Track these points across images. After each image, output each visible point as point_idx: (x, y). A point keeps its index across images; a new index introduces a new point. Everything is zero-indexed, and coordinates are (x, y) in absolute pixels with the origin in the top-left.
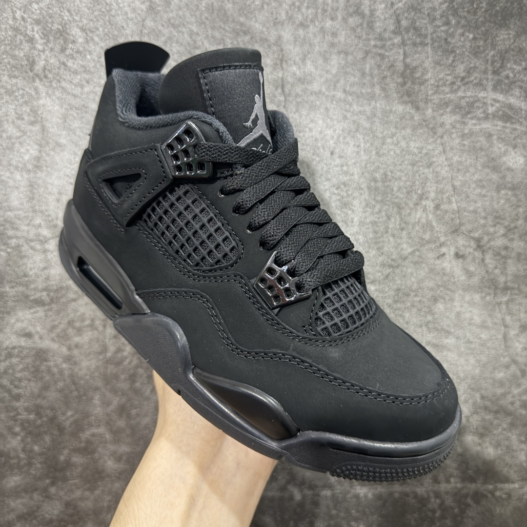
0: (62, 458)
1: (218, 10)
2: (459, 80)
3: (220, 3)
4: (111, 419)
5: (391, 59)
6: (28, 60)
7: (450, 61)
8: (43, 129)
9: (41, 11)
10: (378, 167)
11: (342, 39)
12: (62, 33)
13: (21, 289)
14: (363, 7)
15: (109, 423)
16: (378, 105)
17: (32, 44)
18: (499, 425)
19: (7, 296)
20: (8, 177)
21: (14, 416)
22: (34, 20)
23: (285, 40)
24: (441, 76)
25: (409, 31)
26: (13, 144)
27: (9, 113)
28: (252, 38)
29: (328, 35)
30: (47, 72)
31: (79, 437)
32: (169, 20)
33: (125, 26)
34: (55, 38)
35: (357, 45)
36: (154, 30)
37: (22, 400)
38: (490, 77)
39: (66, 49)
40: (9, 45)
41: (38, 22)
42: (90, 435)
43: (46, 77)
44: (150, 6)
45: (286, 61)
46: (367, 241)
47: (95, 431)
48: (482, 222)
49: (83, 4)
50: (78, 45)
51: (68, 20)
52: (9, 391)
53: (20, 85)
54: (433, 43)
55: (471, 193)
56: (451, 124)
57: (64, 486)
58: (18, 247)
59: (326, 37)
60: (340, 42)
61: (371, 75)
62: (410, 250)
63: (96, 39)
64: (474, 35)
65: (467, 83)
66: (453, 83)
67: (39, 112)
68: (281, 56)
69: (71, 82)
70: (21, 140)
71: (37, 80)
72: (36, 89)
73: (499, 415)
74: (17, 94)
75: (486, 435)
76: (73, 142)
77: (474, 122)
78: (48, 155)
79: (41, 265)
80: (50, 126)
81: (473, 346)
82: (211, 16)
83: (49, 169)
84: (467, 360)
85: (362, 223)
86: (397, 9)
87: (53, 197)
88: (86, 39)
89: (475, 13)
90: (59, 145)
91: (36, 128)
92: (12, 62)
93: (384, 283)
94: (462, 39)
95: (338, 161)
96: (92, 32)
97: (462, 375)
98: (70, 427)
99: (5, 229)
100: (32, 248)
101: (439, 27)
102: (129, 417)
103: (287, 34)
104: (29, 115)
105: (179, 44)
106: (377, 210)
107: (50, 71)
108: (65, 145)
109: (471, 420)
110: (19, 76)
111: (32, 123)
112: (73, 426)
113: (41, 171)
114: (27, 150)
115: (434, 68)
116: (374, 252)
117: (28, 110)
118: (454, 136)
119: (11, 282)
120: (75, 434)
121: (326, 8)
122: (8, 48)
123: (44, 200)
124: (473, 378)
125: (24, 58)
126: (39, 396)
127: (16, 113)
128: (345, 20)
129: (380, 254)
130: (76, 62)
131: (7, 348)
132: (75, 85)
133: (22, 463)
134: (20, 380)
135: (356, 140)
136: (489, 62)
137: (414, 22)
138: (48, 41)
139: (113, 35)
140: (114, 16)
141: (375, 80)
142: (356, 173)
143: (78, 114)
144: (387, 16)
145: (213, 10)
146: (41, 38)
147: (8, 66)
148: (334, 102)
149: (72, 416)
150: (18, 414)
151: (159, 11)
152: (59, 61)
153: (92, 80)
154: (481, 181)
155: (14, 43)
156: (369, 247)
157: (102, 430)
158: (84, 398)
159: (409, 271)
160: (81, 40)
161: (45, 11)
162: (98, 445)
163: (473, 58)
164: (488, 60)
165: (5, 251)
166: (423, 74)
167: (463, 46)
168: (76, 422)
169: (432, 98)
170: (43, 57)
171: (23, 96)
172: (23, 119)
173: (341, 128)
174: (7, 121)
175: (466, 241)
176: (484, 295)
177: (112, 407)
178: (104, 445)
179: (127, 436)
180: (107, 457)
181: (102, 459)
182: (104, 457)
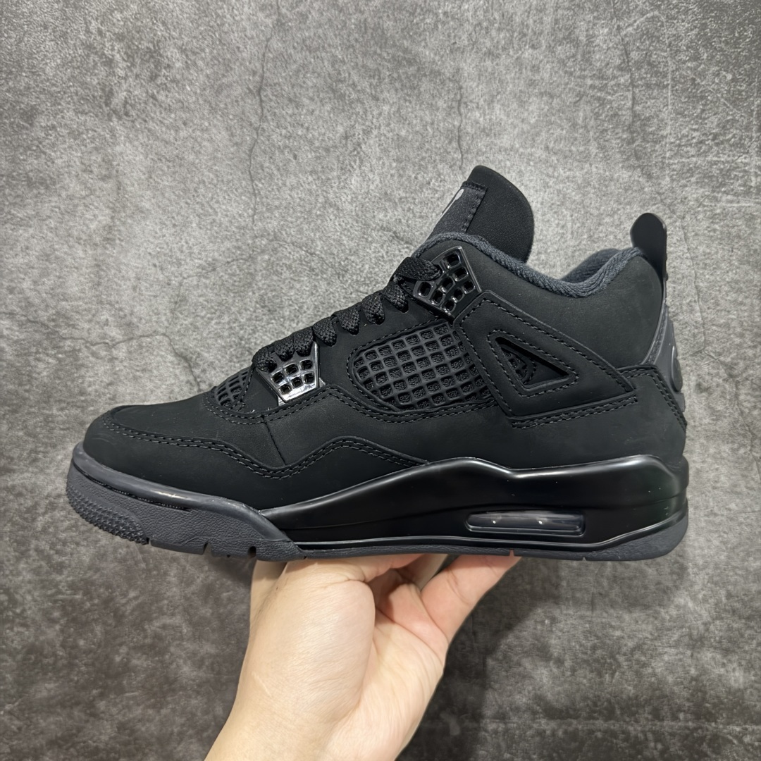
0: (118, 659)
1: (373, 29)
2: (710, 137)
3: (376, 19)
4: (191, 606)
5: (615, 105)
6: (103, 90)
7: (699, 111)
8: (119, 186)
9: (125, 22)
11: (546, 76)
12: (154, 56)
13: (74, 411)
14: (577, 31)
15: (188, 611)
16: (594, 170)
17: (111, 67)
18: (753, 639)
19: (52, 422)
20: (66, 253)
21: (52, 595)
22: (115, 34)
23: (466, 75)
24: (684, 132)
25: (642, 67)
26: (76, 206)
27: (72, 163)
28: (419, 69)
29: (526, 68)
30: (129, 107)
31: (144, 630)
32: (304, 41)
33: (242, 47)
34: (142, 59)
35: (567, 84)
36: (282, 54)
37: (65, 572)
38: (754, 135)
39: (157, 76)
40: (78, 67)
41: (120, 38)
42: (159, 627)
43: (127, 114)
44: (278, 20)
45: (465, 103)
47: (167, 620)
48: (737, 340)
49: (185, 15)
50: (174, 71)
51: (162, 35)
52: (48, 558)
53: (89, 124)
54: (676, 85)
55: (722, 298)
56: (697, 200)
57: (117, 700)
58: (74, 352)
59: (524, 70)
60: (543, 79)
61: (585, 127)
63: (200, 63)
64: (734, 75)
65: (722, 142)
66: (701, 142)
67: (115, 163)
68: (459, 97)
69: (161, 122)
70: (88, 201)
71: (115, 119)
72: (112, 131)
73: (752, 624)
74: (85, 136)
75: (734, 651)
76: (159, 207)
77: (730, 197)
78: (124, 223)
79: (105, 380)
80: (129, 183)
81: (717, 520)
82: (362, 36)
83: (123, 243)
84: (709, 541)
86: (626, 35)
87: (128, 283)
88: (186, 62)
89: (736, 45)
90: (140, 210)
91: (109, 185)
92: (81, 91)
94: (717, 81)
96: (194, 53)
97: (701, 562)
98: (131, 614)
99: (56, 326)
100: (94, 354)
101: (684, 62)
102: (218, 601)
103: (468, 66)
104: (100, 166)
105: (316, 75)
107: (133, 106)
108: (148, 210)
109: (712, 628)
110: (90, 111)
111: (104, 178)
112: (136, 613)
113: (113, 246)
114: (94, 216)
115: (676, 120)
117: (99, 160)
118: (701, 216)
119: (60, 401)
120: (138, 625)
121: (525, 30)
122: (77, 72)
123: (114, 287)
124: (717, 567)
125: (98, 86)
126: (90, 568)
127: (82, 163)
128: (551, 49)
130: (170, 95)
131: (48, 496)
132: (168, 127)
133: (60, 664)
134: (64, 543)
135: (560, 217)
136: (755, 113)
137: (648, 54)
138: (133, 65)
139: (224, 59)
140: (226, 33)
141: (591, 133)
142: (559, 264)
143: (168, 167)
144: (611, 45)
145: (366, 29)
146: (124, 60)
147: (75, 97)
148: (532, 163)
149: (136, 598)
150: (59, 592)
151: (291, 28)
152: (147, 92)
153: (192, 121)
154: (737, 282)
155: (85, 66)
157: (177, 620)
158: (155, 573)
160: (178, 65)
161: (131, 23)
162: (169, 642)
163: (731, 107)
164: (753, 111)
165: (54, 356)
166: (659, 129)
167: (718, 91)
168: (140, 606)
169: (672, 161)
170: (125, 86)
171: (93, 139)
172: (91, 172)
173: (540, 199)
174: (69, 173)
175: (713, 368)
176: (736, 446)
177: (193, 588)
178: (178, 642)
179: (213, 631)
180: (182, 661)
181: (175, 664)
182: (178, 660)
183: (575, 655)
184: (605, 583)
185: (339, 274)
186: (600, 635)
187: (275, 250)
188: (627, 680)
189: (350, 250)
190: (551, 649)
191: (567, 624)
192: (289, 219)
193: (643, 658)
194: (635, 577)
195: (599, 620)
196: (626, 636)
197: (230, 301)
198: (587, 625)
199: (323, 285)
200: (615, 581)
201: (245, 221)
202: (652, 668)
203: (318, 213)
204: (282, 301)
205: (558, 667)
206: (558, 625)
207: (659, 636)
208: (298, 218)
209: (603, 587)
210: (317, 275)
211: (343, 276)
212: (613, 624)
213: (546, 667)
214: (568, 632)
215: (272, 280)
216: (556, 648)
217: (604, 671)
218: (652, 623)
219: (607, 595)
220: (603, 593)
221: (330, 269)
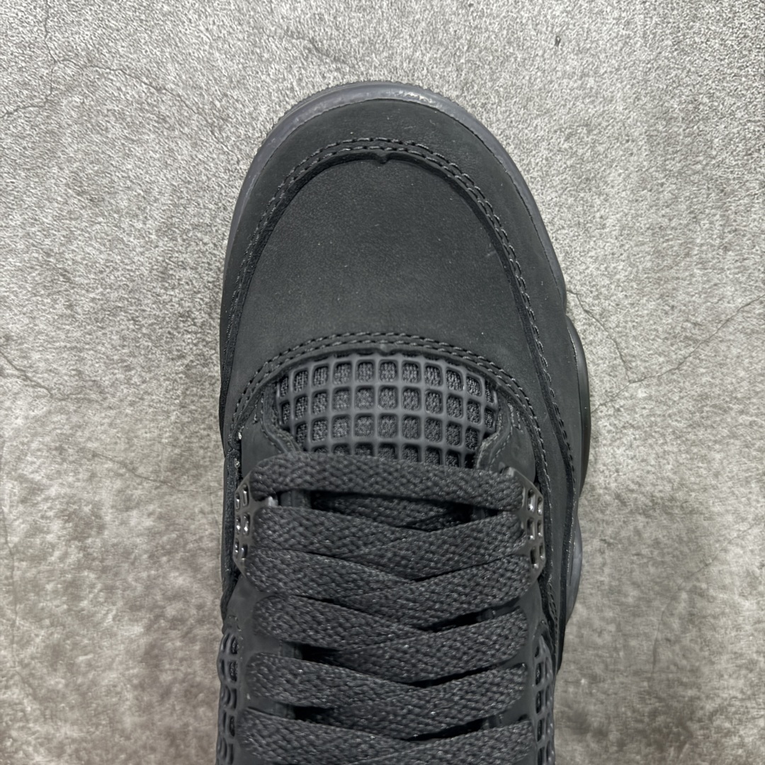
4: (32, 675)
10: (679, 82)
15: (28, 682)
46: (636, 279)
62: (740, 301)
85: (626, 231)
93: (670, 381)
95: (573, 62)
102: (72, 668)
106: (667, 195)
116: (652, 305)
129: (667, 308)
156: (641, 293)
157: (15, 695)
159: (735, 351)
162: (8, 725)
177: (31, 650)
178: (21, 724)
179: (72, 708)
180: (31, 749)
181: (21, 752)
182: (25, 747)
183: (625, 724)
184: (676, 624)
185: (212, 125)
186: (664, 695)
187: (92, 86)
188: (700, 755)
189: (230, 78)
190: (589, 717)
191: (615, 684)
192: (113, 23)
193: (727, 725)
194: (723, 613)
195: (664, 676)
196: (703, 696)
197: (21, 185)
198: (645, 684)
199: (185, 148)
200: (691, 621)
201: (31, 32)
202: (740, 736)
203: (166, 8)
204: (112, 181)
205: (598, 742)
206: (601, 685)
207: (754, 695)
208: (128, 21)
209: (672, 630)
210: (171, 128)
211: (221, 129)
212: (685, 680)
213: (580, 741)
214: (616, 694)
215: (91, 142)
216: (596, 716)
217: (668, 744)
218: (745, 677)
219: (678, 640)
220: (673, 638)
221: (195, 117)
